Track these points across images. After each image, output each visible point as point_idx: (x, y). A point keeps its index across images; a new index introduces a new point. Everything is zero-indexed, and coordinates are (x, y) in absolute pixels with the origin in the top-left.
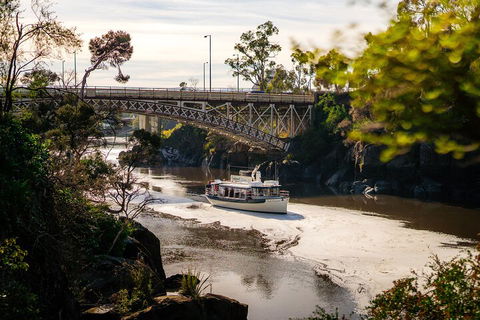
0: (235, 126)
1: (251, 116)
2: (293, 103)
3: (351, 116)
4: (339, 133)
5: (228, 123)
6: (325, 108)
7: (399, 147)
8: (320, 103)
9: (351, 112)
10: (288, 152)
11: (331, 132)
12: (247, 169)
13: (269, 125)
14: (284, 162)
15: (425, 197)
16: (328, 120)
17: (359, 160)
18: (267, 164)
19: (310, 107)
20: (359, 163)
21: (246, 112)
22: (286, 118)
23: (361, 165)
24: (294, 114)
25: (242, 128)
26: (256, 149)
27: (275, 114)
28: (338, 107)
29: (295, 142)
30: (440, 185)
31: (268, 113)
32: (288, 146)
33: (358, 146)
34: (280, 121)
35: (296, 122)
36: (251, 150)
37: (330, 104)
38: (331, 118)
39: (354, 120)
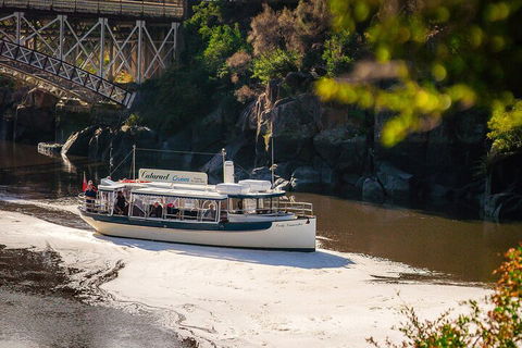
0: (32, 58)
1: (62, 40)
2: (142, 17)
3: (251, 45)
4: (228, 76)
5: (17, 53)
6: (204, 29)
7: (420, 114)
8: (194, 19)
9: (250, 38)
10: (132, 111)
11: (214, 74)
12: (52, 142)
13: (96, 56)
14: (124, 128)
15: (382, 198)
16: (207, 52)
17: (264, 128)
18: (91, 133)
19: (174, 26)
20: (263, 133)
21: (53, 31)
22: (129, 46)
23: (267, 137)
24: (145, 39)
25: (45, 63)
26: (70, 103)
27: (108, 37)
28: (226, 28)
29: (146, 91)
30: (408, 176)
31: (96, 34)
32: (131, 99)
33: (263, 102)
34: (118, 51)
35: (149, 54)
36: (61, 104)
37: (213, 22)
38: (213, 48)
39: (256, 52)
